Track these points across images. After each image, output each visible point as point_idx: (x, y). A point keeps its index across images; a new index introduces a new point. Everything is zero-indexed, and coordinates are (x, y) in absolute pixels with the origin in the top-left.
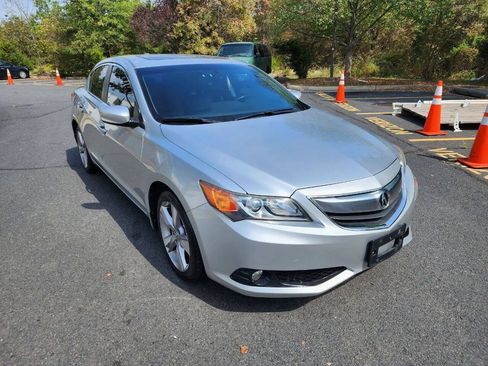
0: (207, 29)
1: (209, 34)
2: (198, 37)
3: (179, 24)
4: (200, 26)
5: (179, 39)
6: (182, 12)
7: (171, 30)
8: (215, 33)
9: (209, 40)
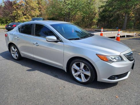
0: (25, 13)
1: (25, 15)
2: (22, 16)
3: (15, 12)
4: (22, 12)
5: (15, 16)
6: (15, 8)
7: (12, 13)
8: (28, 15)
9: (26, 17)
